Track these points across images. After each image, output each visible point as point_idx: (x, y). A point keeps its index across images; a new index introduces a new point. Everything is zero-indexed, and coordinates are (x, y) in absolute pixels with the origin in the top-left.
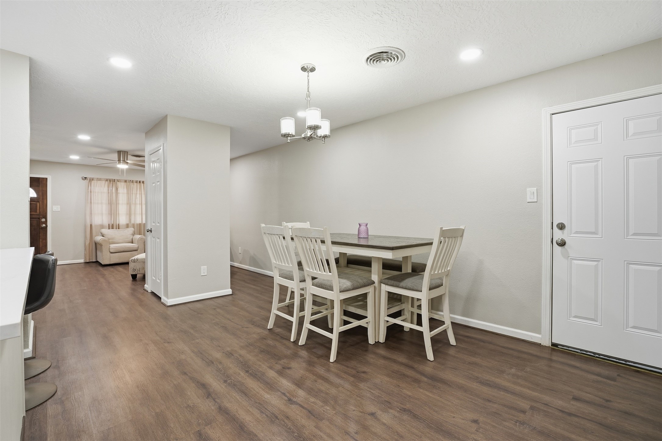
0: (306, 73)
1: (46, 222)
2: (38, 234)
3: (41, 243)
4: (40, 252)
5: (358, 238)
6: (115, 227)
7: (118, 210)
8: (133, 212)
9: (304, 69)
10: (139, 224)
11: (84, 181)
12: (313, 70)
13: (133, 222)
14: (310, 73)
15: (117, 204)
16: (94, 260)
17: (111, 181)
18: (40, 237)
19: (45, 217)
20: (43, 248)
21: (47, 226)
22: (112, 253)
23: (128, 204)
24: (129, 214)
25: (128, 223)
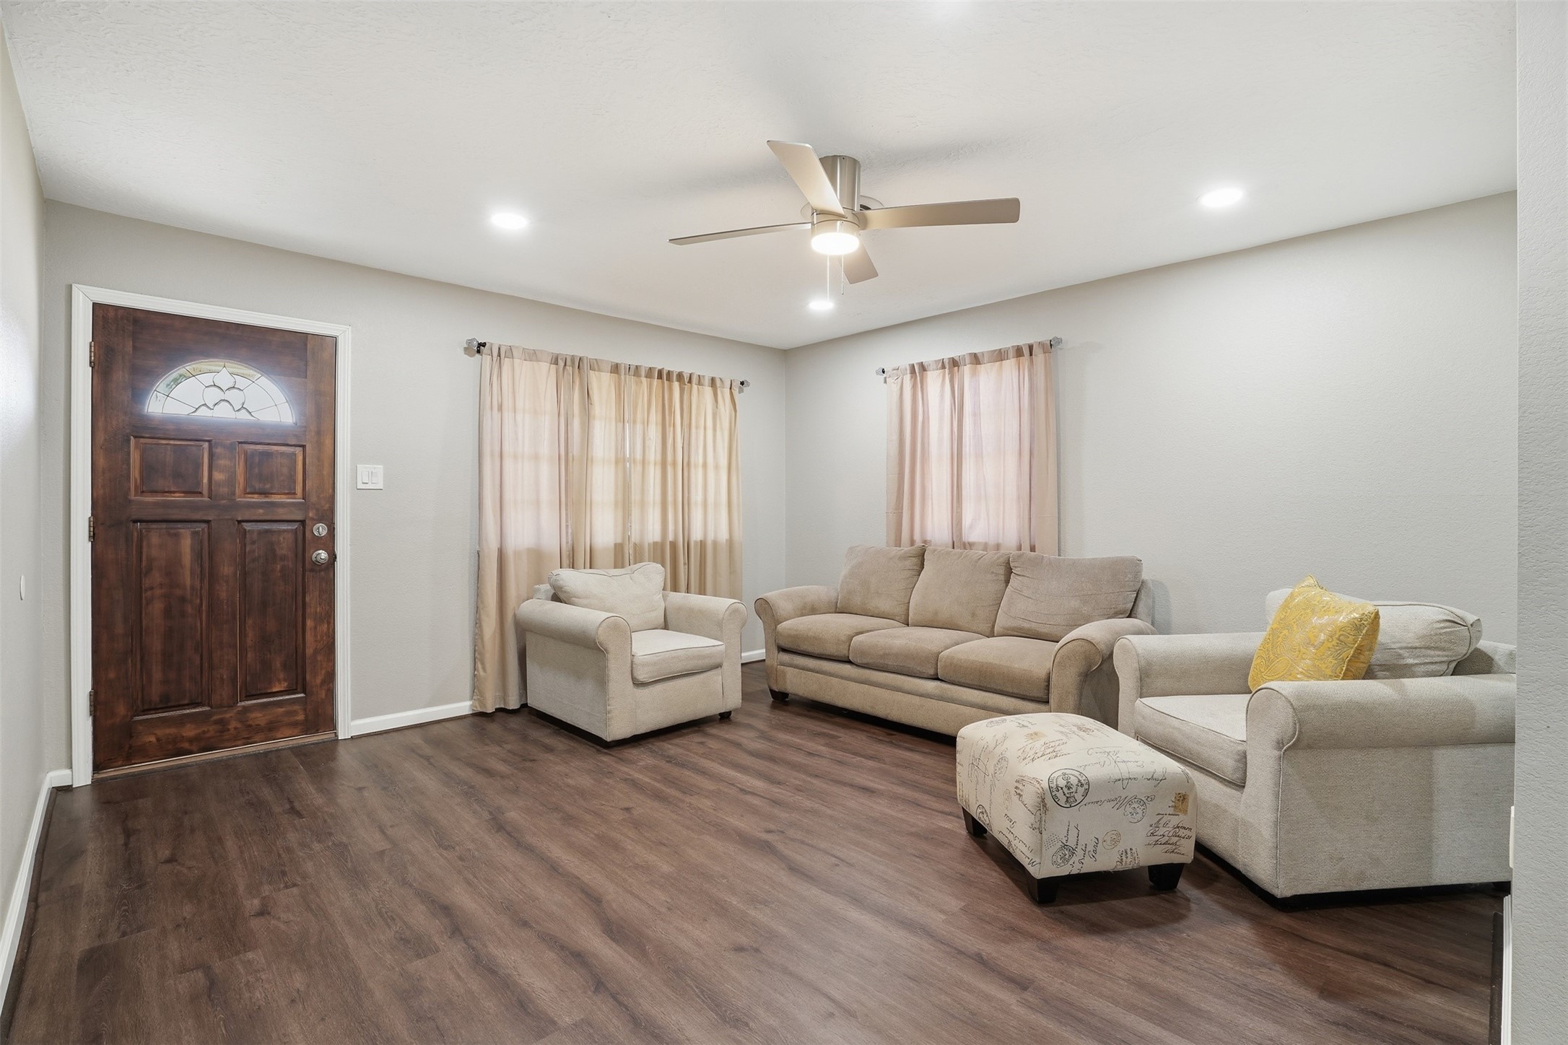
1: (329, 542)
2: (300, 598)
3: (309, 637)
4: (308, 677)
6: (580, 559)
7: (591, 485)
8: (635, 496)
10: (654, 542)
11: (472, 358)
13: (635, 538)
15: (587, 460)
16: (513, 704)
17: (569, 362)
18: (308, 611)
19: (329, 518)
20: (319, 658)
21: (333, 557)
22: (638, 684)
23: (617, 462)
24: (624, 504)
25: (619, 541)
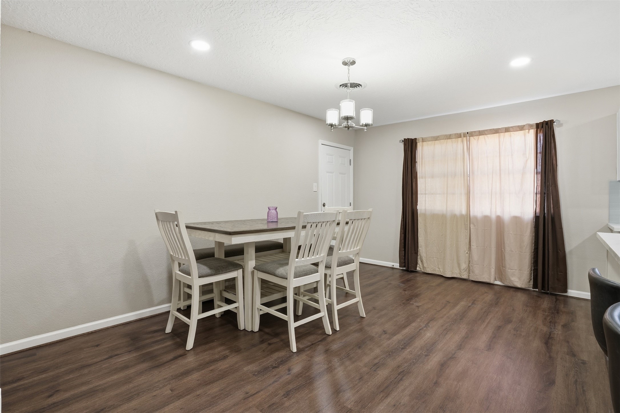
0: (347, 67)
5: (268, 222)
9: (345, 64)
12: (353, 63)
14: (351, 67)
